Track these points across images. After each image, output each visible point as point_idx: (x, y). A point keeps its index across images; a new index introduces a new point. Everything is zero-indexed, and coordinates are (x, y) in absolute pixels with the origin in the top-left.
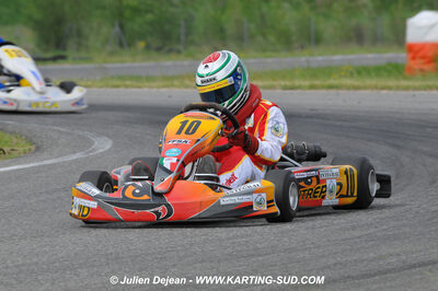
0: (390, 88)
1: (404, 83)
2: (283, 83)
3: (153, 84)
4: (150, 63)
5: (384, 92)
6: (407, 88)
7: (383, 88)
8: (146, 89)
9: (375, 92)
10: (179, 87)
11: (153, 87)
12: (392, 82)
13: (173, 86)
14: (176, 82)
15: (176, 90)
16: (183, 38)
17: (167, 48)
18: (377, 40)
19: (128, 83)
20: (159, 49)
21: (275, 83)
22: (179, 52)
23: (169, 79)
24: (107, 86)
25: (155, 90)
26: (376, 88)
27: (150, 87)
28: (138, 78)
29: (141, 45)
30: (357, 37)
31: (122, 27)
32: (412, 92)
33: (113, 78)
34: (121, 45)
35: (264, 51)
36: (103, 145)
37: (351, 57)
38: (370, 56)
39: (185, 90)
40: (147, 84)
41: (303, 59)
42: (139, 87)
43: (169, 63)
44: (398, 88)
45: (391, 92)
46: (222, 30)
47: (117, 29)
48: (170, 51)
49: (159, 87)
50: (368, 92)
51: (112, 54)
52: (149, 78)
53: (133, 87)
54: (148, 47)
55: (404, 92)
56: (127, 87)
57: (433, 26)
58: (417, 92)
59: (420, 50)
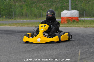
2: (35, 25)
3: (7, 25)
4: (7, 21)
8: (5, 26)
11: (7, 26)
14: (12, 25)
15: (12, 26)
20: (8, 18)
21: (33, 25)
22: (13, 19)
23: (10, 24)
28: (4, 24)
29: (4, 17)
35: (31, 18)
41: (39, 20)
43: (10, 21)
46: (22, 14)
48: (11, 18)
52: (6, 24)
54: (6, 17)
56: (1, 26)
57: (67, 13)
58: (63, 27)
59: (64, 18)
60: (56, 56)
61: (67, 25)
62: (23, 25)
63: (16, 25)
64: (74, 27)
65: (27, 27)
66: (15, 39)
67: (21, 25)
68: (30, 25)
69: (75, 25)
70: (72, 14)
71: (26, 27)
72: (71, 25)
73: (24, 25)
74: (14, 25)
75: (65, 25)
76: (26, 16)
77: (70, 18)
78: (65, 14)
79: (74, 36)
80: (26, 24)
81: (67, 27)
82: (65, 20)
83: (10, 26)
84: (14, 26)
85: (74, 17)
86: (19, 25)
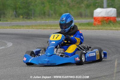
0: (89, 29)
1: (93, 28)
4: (24, 22)
5: (87, 30)
6: (93, 29)
7: (87, 29)
8: (22, 29)
9: (85, 30)
10: (31, 28)
12: (89, 28)
13: (30, 28)
14: (30, 27)
16: (33, 15)
17: (28, 18)
18: (86, 16)
19: (17, 27)
20: (26, 18)
21: (58, 28)
22: (32, 19)
24: (11, 28)
25: (25, 29)
26: (85, 29)
27: (23, 29)
28: (20, 26)
29: (21, 17)
30: (81, 15)
31: (16, 12)
32: (94, 30)
33: (13, 26)
34: (16, 17)
35: (55, 19)
36: (10, 44)
37: (79, 20)
38: (84, 20)
39: (33, 29)
40: (22, 28)
42: (20, 29)
43: (29, 22)
44: (91, 29)
45: (89, 30)
46: (44, 13)
47: (15, 12)
48: (29, 19)
49: (26, 29)
50: (83, 30)
51: (13, 19)
52: (23, 26)
53: (19, 28)
54: (23, 17)
55: (93, 30)
56: (17, 28)
57: (101, 12)
58: (96, 30)
59: (97, 19)
60: (86, 67)
61: (102, 28)
62: (44, 27)
63: (35, 28)
64: (110, 30)
65: (50, 29)
66: (34, 46)
67: (42, 27)
68: (53, 28)
69: (111, 28)
70: (108, 12)
71: (48, 30)
72: (106, 28)
73: (46, 28)
74: (34, 27)
75: (98, 28)
76: (49, 15)
77: (106, 19)
78: (99, 12)
79: (110, 41)
80: (49, 26)
81: (102, 29)
82: (99, 21)
83: (28, 28)
84: (34, 29)
85: (111, 17)
86: (40, 27)
